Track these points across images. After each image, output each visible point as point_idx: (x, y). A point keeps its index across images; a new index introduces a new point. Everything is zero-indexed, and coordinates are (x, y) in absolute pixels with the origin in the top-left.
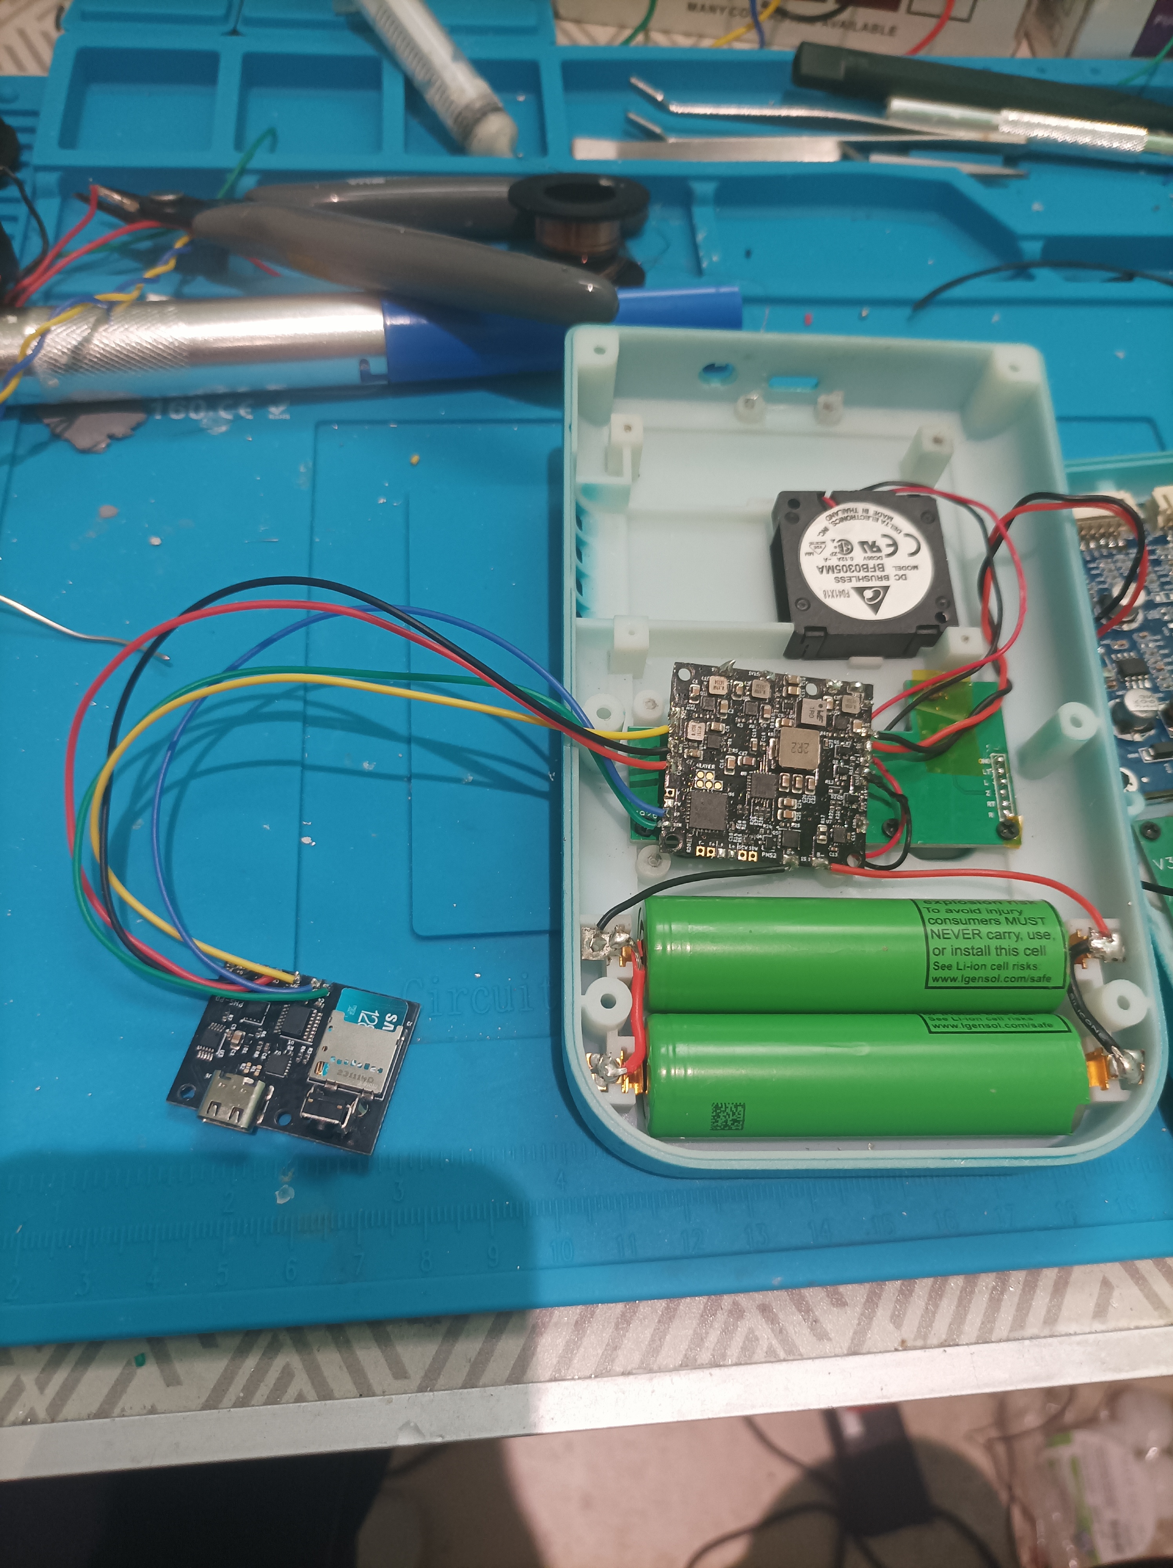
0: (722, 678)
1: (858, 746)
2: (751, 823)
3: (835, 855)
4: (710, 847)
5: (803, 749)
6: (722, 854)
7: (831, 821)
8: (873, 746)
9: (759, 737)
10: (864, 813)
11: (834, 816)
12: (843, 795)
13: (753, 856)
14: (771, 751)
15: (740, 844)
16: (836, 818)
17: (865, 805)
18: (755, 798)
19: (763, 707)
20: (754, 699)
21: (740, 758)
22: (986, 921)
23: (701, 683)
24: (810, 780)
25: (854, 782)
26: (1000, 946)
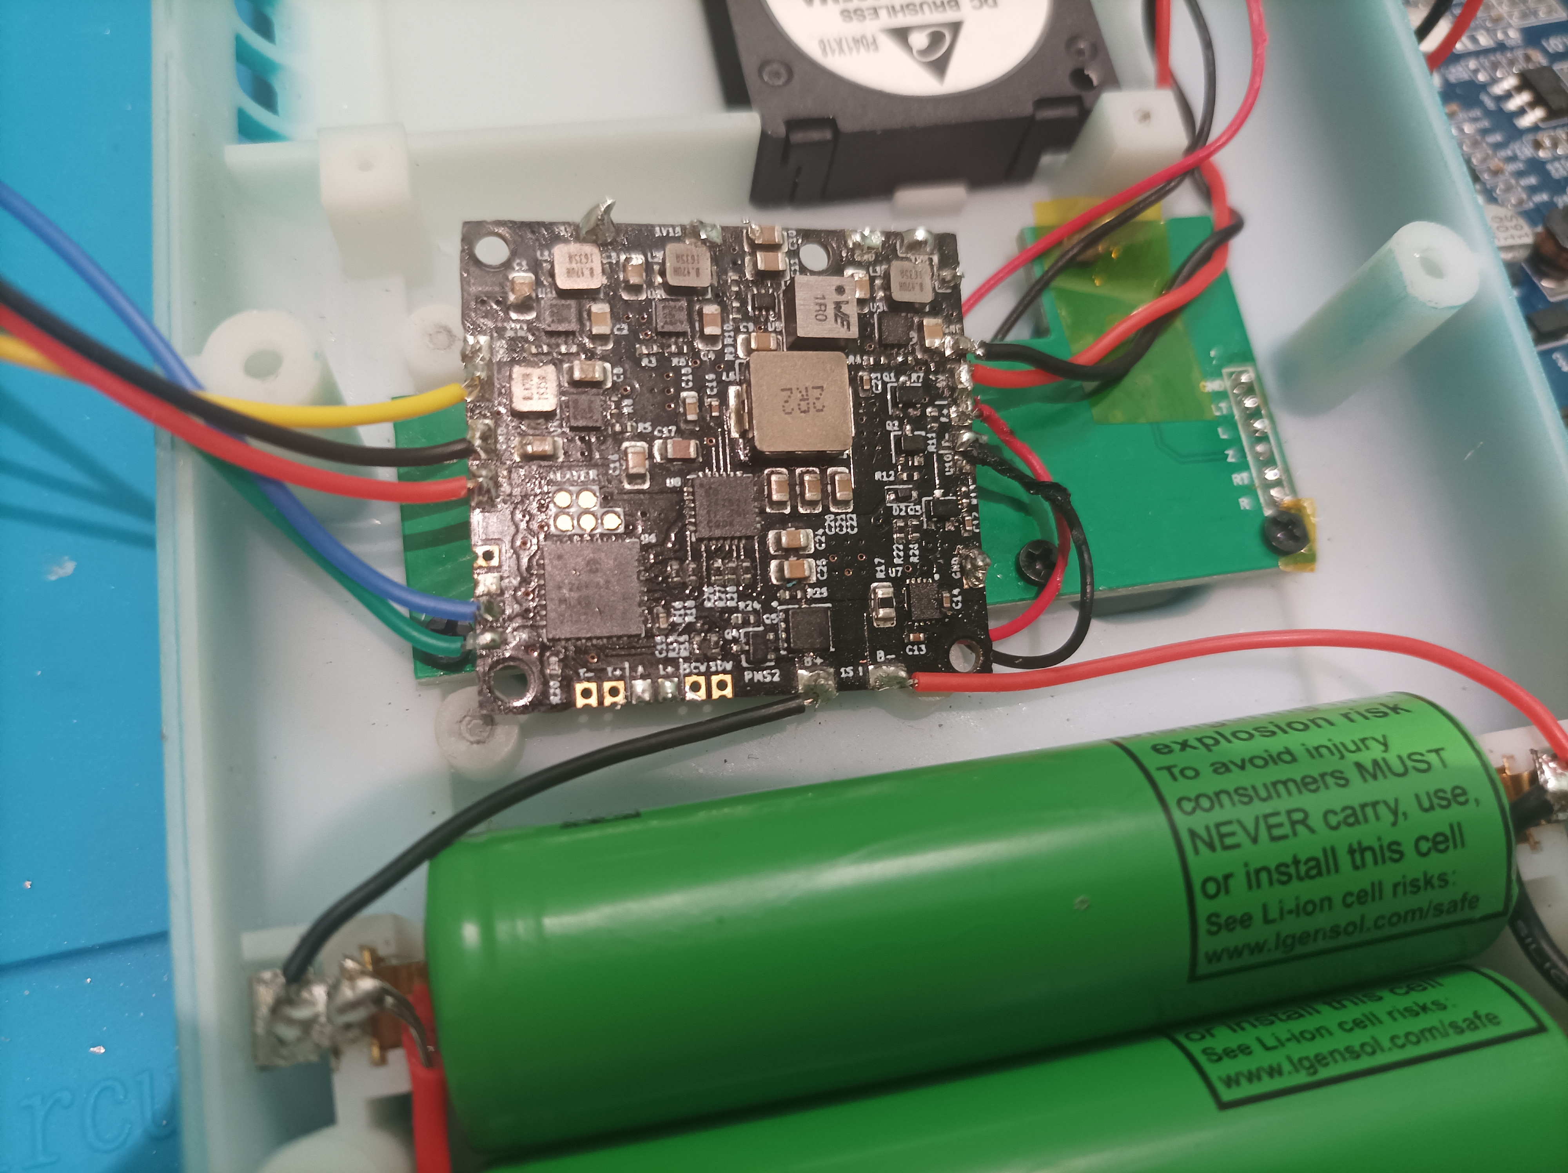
0: (588, 248)
1: (942, 382)
2: (708, 604)
3: (920, 650)
4: (610, 680)
5: (811, 401)
6: (643, 691)
7: (900, 569)
8: (974, 376)
9: (700, 387)
10: (974, 540)
11: (907, 557)
12: (920, 503)
13: (722, 685)
14: (733, 416)
15: (686, 660)
16: (912, 559)
17: (976, 518)
18: (710, 539)
19: (701, 310)
20: (674, 291)
21: (658, 443)
22: (1315, 781)
23: (535, 267)
24: (837, 478)
25: (942, 471)
26: (1359, 843)
